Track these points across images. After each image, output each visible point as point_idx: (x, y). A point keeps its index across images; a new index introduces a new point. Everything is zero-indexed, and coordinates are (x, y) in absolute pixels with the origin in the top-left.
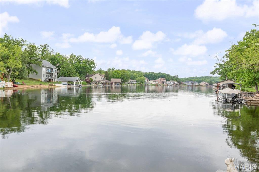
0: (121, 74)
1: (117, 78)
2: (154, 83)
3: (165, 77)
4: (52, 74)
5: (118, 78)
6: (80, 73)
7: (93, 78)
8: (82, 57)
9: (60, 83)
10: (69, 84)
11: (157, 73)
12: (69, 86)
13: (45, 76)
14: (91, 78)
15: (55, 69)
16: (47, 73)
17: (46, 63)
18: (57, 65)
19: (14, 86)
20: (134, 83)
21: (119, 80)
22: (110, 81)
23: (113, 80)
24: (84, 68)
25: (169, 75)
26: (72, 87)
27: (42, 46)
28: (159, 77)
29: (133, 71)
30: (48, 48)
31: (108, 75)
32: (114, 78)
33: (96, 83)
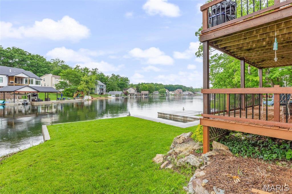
0: (148, 87)
1: (145, 91)
2: (173, 93)
3: (181, 89)
4: (102, 89)
5: (146, 90)
6: (121, 87)
8: (120, 76)
9: (110, 95)
10: (116, 96)
11: (175, 85)
12: (117, 98)
13: (99, 91)
14: (127, 91)
15: (105, 86)
16: (100, 89)
17: (99, 82)
18: (104, 83)
19: (92, 99)
20: (157, 93)
21: (147, 92)
22: (141, 93)
23: (143, 92)
24: (123, 84)
25: (185, 87)
26: (118, 98)
27: (94, 70)
28: (177, 89)
29: (156, 84)
30: (98, 71)
31: (139, 88)
32: (143, 91)
33: (131, 95)
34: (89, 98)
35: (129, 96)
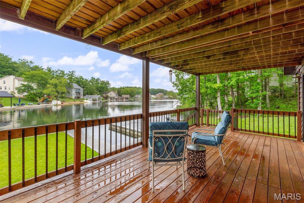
0: (129, 91)
1: (126, 94)
2: (155, 97)
3: (162, 93)
4: (79, 93)
5: (128, 94)
6: (100, 91)
7: (109, 94)
8: (100, 79)
9: (87, 99)
10: (93, 100)
11: (157, 89)
12: (94, 102)
13: (75, 95)
14: (107, 95)
15: (82, 89)
16: (76, 93)
17: (75, 86)
18: (82, 86)
19: (62, 103)
20: (140, 97)
21: (128, 96)
22: (121, 97)
23: (124, 96)
24: (103, 88)
25: (166, 91)
26: (96, 102)
27: (70, 72)
28: (159, 92)
29: (139, 87)
30: (74, 73)
31: (120, 92)
32: (124, 94)
33: (111, 99)
34: (57, 103)
35: (109, 100)
